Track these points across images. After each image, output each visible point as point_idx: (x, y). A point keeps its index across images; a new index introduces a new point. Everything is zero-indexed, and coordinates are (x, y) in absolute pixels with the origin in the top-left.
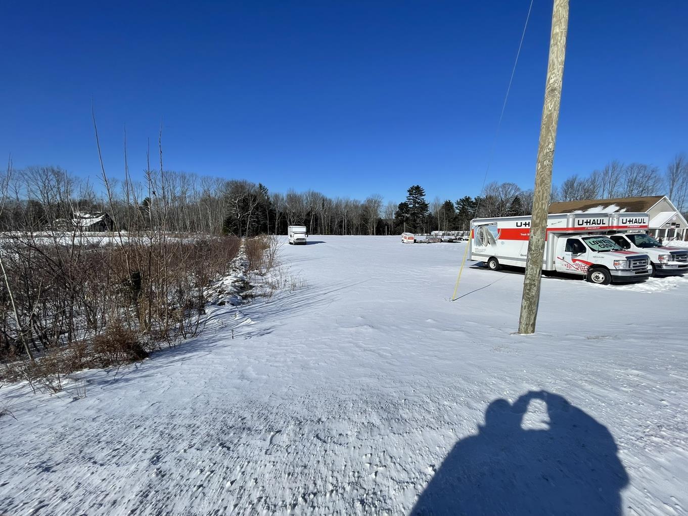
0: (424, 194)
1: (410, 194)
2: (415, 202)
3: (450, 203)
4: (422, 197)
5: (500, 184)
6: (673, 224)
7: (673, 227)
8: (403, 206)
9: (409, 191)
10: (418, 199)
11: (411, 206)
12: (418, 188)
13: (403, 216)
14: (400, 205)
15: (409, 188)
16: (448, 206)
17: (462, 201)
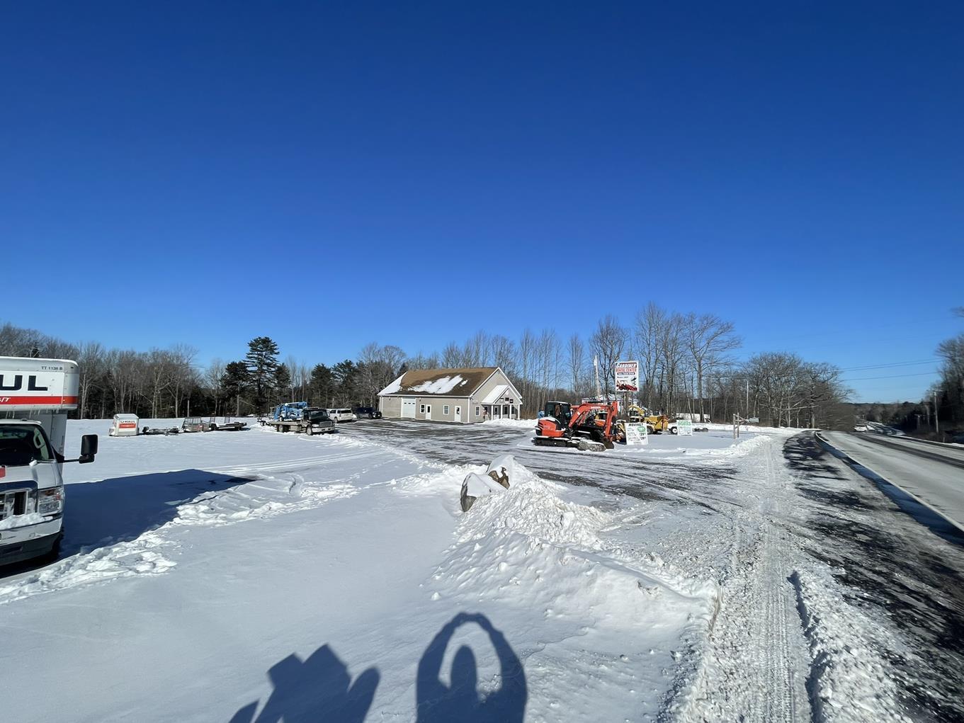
0: (276, 351)
1: (253, 350)
2: (261, 363)
3: (323, 367)
4: (274, 356)
5: (381, 345)
6: (507, 399)
7: (507, 402)
8: (236, 370)
9: (251, 345)
10: (267, 359)
11: (255, 369)
12: (266, 342)
13: (235, 384)
14: (229, 365)
15: (251, 339)
16: (321, 372)
17: (341, 366)
